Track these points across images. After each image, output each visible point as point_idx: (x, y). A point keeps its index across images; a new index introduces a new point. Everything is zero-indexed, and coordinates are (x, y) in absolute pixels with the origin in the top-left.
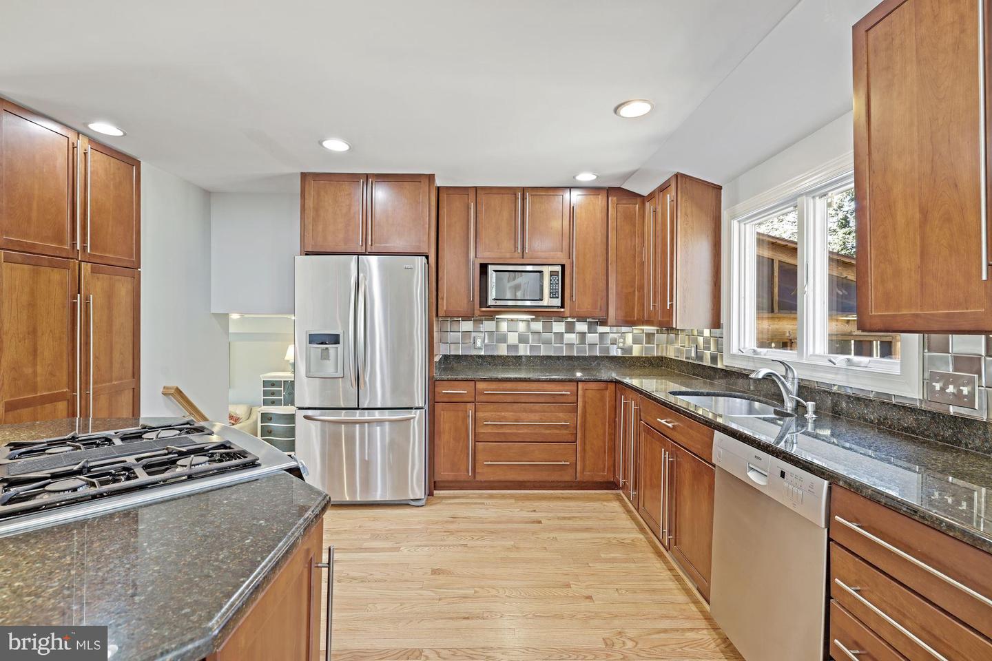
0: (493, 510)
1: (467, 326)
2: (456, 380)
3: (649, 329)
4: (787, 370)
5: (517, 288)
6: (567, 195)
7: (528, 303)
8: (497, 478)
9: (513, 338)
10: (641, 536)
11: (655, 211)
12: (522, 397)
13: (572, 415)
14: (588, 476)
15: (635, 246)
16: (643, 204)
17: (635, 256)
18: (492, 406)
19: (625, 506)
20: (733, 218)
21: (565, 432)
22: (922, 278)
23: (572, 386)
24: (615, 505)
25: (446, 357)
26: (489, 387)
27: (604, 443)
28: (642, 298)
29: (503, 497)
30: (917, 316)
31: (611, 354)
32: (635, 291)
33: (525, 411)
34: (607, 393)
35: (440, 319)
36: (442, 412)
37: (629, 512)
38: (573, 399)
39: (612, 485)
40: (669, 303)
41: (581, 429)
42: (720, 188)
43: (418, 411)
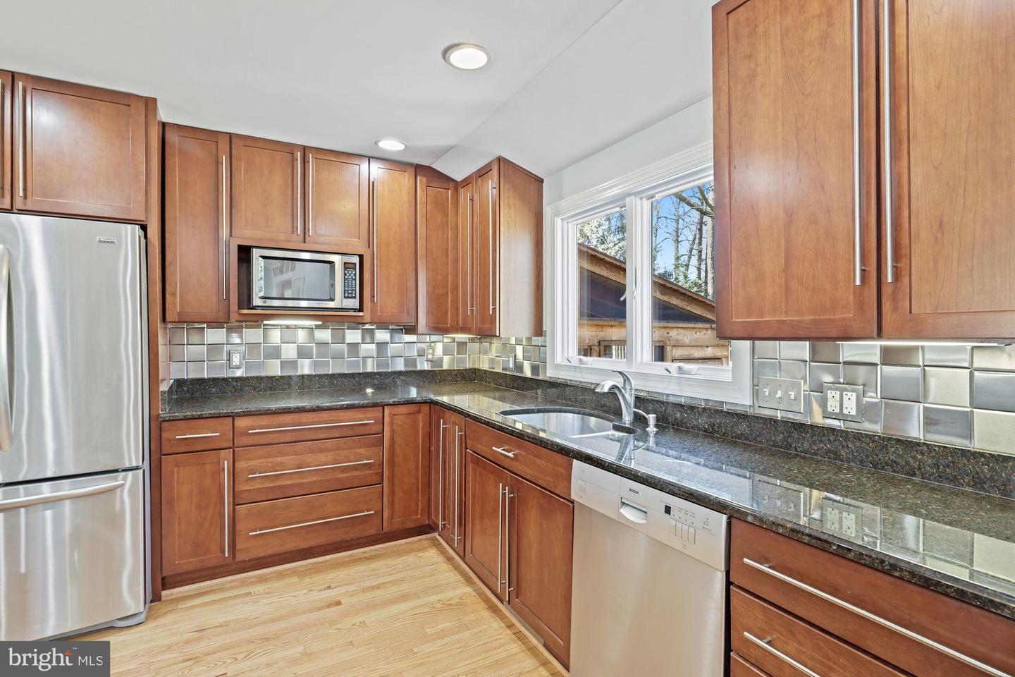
0: (266, 601)
1: (215, 336)
2: (200, 417)
3: (462, 338)
4: (625, 381)
5: (287, 284)
6: (364, 166)
7: (304, 304)
8: (270, 552)
9: (289, 352)
10: (469, 590)
11: (472, 200)
12: (306, 432)
13: (376, 449)
14: (398, 523)
15: (447, 239)
16: (456, 190)
17: (447, 252)
18: (261, 451)
19: (443, 553)
20: (557, 214)
21: (367, 472)
22: (786, 282)
23: (376, 413)
24: (432, 554)
25: (180, 383)
26: (256, 424)
27: (417, 478)
28: (456, 301)
29: (281, 575)
30: (782, 322)
31: (419, 368)
32: (447, 293)
33: (312, 451)
34: (420, 417)
35: (170, 326)
36: (176, 469)
37: (450, 559)
38: (378, 428)
39: (426, 529)
40: (491, 307)
41: (389, 466)
42: (541, 181)
43: (130, 474)
